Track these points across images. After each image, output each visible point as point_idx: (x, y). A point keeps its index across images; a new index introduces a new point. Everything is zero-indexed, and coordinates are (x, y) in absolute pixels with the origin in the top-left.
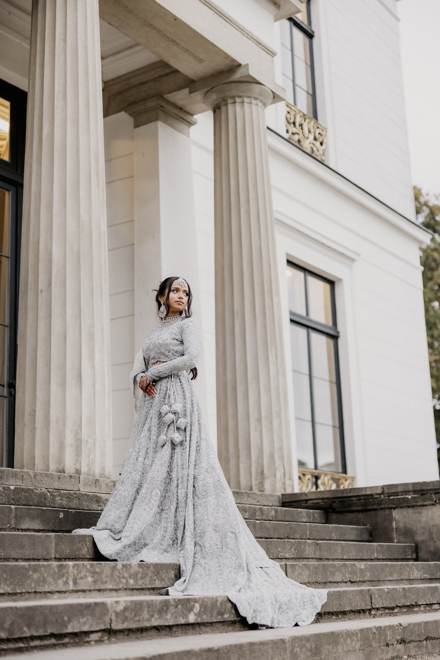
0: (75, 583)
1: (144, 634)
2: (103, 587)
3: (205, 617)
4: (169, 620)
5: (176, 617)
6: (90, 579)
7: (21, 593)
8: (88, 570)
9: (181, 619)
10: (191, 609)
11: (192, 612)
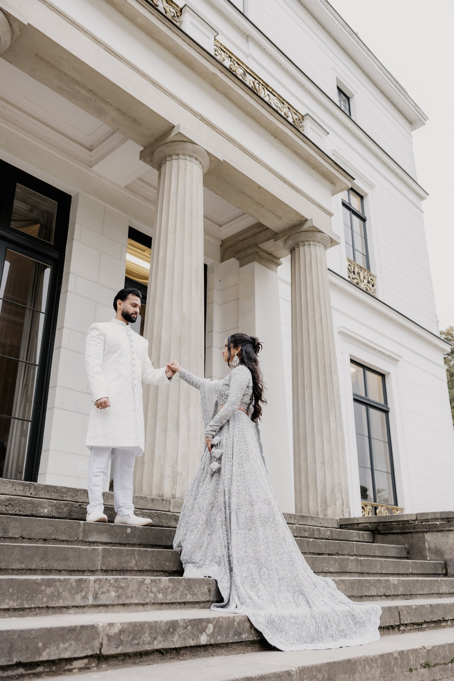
0: (95, 597)
1: (145, 658)
2: (127, 602)
3: (219, 638)
4: (176, 642)
5: (185, 639)
6: (113, 594)
7: (30, 609)
8: (111, 584)
9: (191, 640)
10: (203, 630)
11: (204, 633)
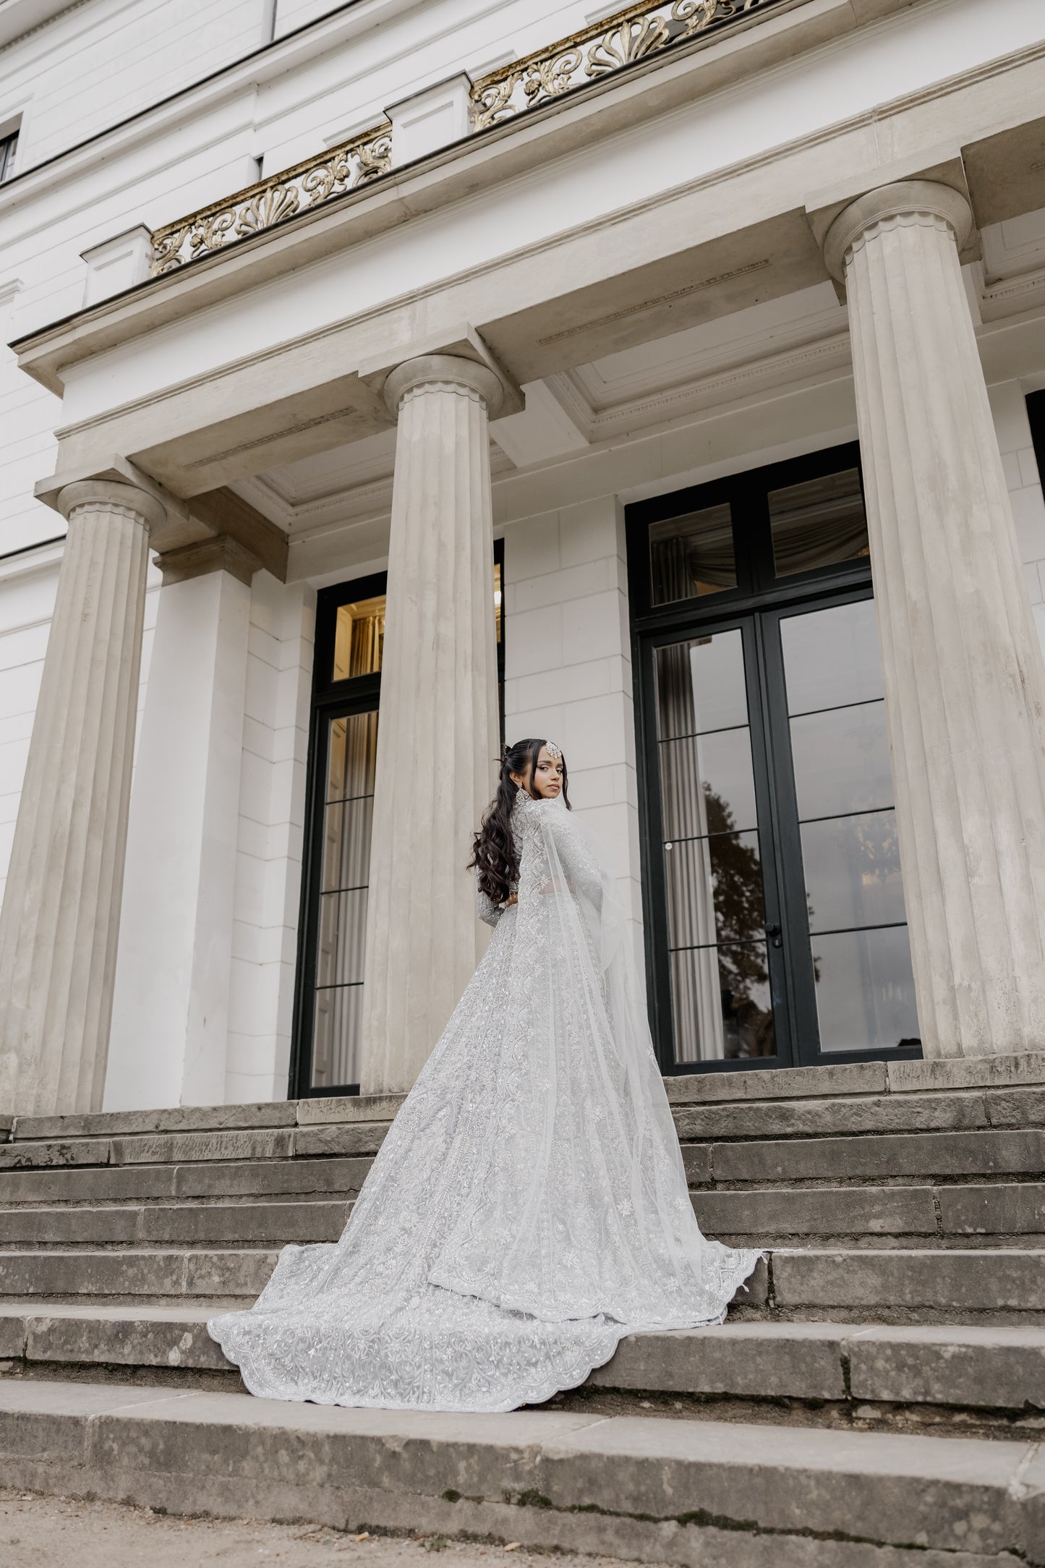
0: (191, 1283)
1: (83, 1373)
3: (203, 1359)
4: (128, 1356)
5: (141, 1353)
6: (216, 1279)
8: (213, 1264)
9: (152, 1357)
10: (174, 1342)
11: (176, 1347)
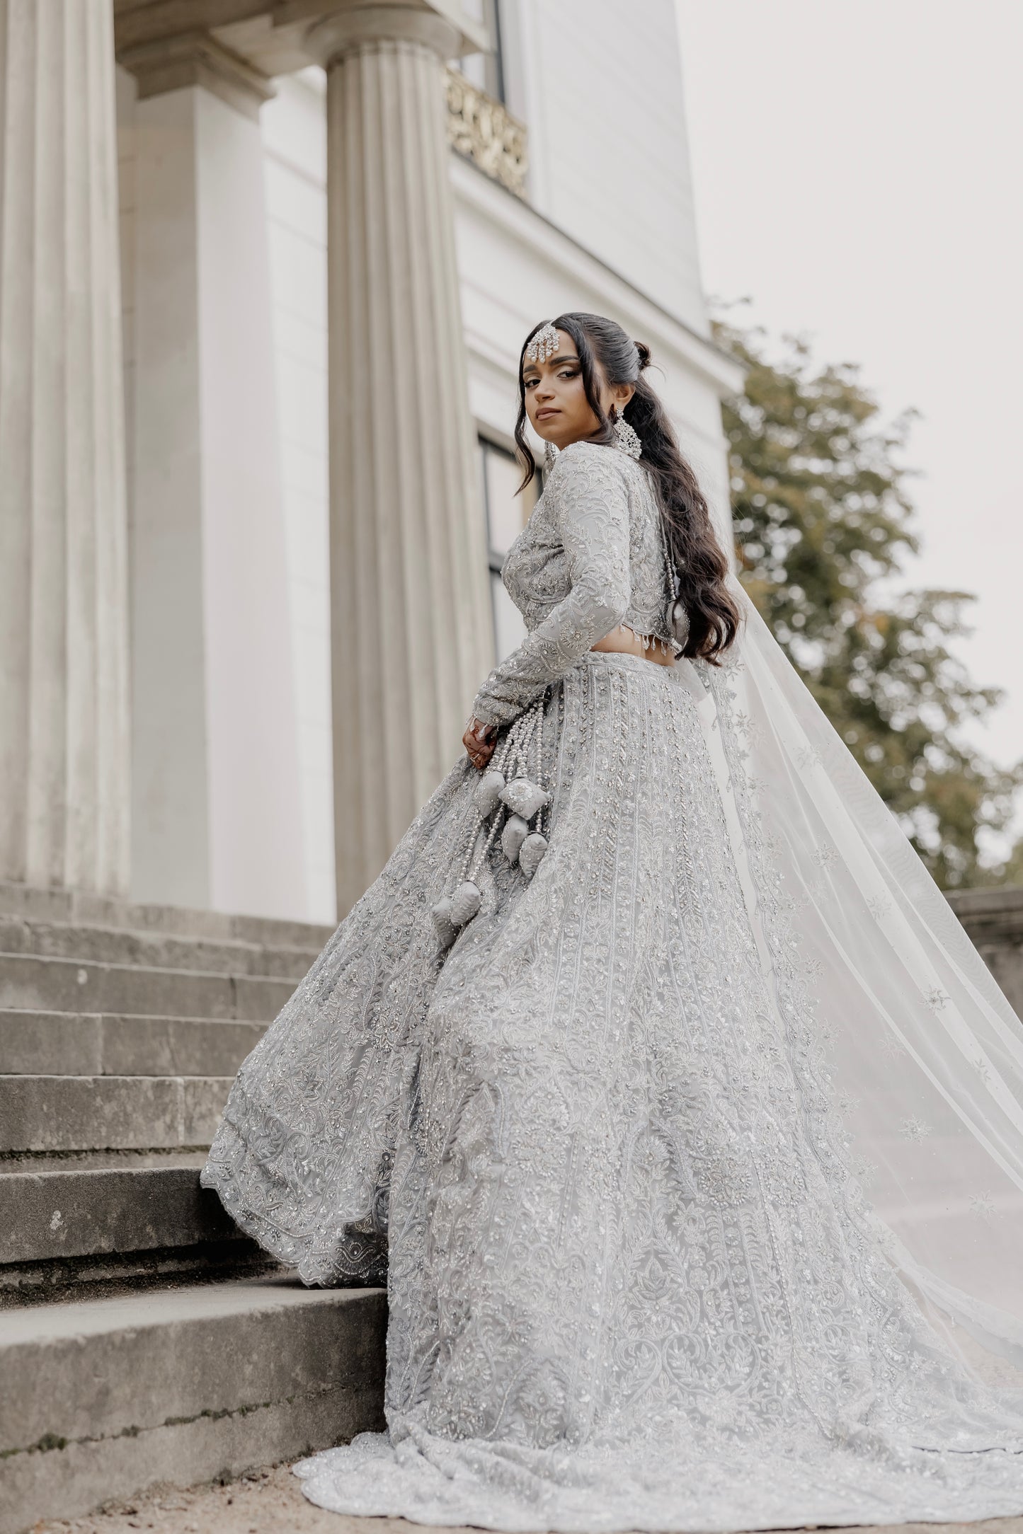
0: (190, 1129)
7: (77, 1152)
8: (214, 1095)
